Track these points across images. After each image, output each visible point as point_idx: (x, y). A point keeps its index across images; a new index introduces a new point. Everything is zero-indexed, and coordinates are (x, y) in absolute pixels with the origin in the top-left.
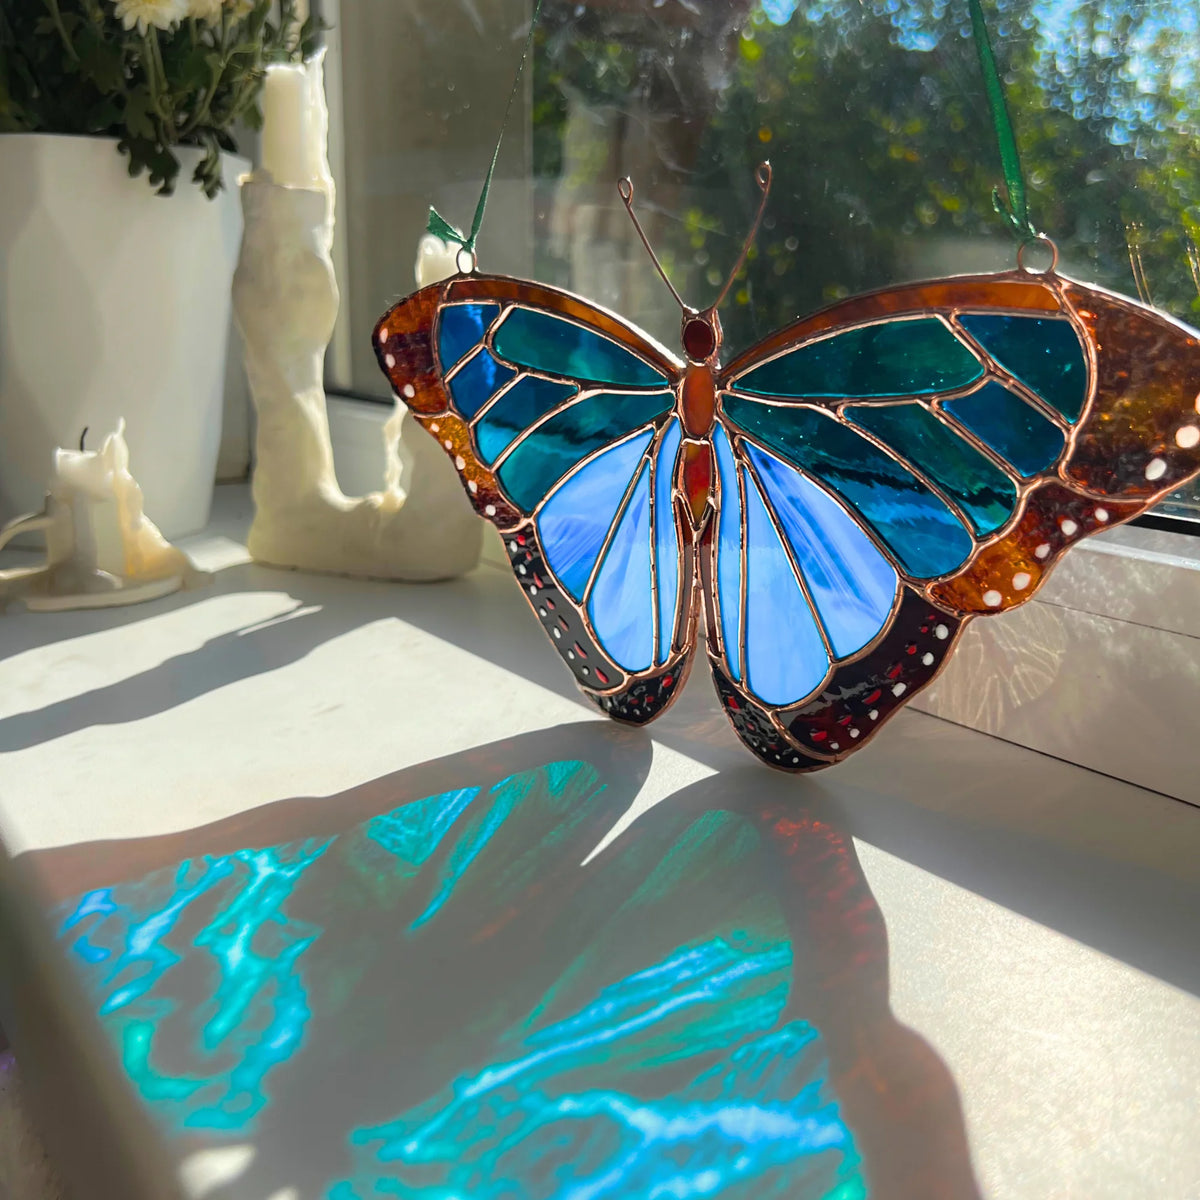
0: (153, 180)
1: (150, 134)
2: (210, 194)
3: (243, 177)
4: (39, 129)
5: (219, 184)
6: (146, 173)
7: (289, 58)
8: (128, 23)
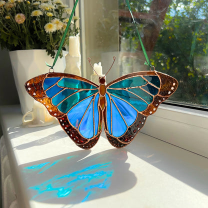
0: (51, 56)
1: (51, 49)
2: (61, 58)
3: (66, 55)
4: (34, 49)
5: (62, 56)
6: (50, 55)
7: (73, 35)
8: (47, 32)
